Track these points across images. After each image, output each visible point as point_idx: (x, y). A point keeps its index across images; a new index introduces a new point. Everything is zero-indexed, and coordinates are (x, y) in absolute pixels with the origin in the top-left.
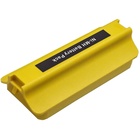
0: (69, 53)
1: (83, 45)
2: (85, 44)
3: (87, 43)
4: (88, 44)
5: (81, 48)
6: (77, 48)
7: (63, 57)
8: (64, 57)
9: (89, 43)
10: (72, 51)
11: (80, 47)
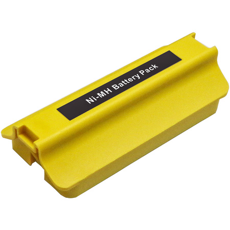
0: (133, 77)
1: (109, 90)
2: (107, 92)
3: (102, 94)
4: (102, 92)
5: (113, 86)
6: (119, 86)
7: (142, 72)
8: (140, 72)
9: (98, 94)
10: (128, 81)
11: (115, 87)
